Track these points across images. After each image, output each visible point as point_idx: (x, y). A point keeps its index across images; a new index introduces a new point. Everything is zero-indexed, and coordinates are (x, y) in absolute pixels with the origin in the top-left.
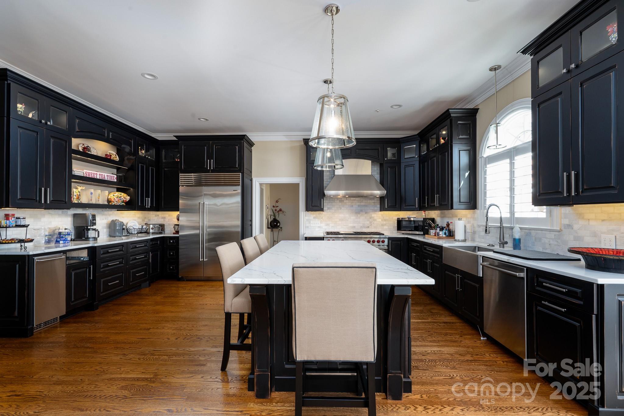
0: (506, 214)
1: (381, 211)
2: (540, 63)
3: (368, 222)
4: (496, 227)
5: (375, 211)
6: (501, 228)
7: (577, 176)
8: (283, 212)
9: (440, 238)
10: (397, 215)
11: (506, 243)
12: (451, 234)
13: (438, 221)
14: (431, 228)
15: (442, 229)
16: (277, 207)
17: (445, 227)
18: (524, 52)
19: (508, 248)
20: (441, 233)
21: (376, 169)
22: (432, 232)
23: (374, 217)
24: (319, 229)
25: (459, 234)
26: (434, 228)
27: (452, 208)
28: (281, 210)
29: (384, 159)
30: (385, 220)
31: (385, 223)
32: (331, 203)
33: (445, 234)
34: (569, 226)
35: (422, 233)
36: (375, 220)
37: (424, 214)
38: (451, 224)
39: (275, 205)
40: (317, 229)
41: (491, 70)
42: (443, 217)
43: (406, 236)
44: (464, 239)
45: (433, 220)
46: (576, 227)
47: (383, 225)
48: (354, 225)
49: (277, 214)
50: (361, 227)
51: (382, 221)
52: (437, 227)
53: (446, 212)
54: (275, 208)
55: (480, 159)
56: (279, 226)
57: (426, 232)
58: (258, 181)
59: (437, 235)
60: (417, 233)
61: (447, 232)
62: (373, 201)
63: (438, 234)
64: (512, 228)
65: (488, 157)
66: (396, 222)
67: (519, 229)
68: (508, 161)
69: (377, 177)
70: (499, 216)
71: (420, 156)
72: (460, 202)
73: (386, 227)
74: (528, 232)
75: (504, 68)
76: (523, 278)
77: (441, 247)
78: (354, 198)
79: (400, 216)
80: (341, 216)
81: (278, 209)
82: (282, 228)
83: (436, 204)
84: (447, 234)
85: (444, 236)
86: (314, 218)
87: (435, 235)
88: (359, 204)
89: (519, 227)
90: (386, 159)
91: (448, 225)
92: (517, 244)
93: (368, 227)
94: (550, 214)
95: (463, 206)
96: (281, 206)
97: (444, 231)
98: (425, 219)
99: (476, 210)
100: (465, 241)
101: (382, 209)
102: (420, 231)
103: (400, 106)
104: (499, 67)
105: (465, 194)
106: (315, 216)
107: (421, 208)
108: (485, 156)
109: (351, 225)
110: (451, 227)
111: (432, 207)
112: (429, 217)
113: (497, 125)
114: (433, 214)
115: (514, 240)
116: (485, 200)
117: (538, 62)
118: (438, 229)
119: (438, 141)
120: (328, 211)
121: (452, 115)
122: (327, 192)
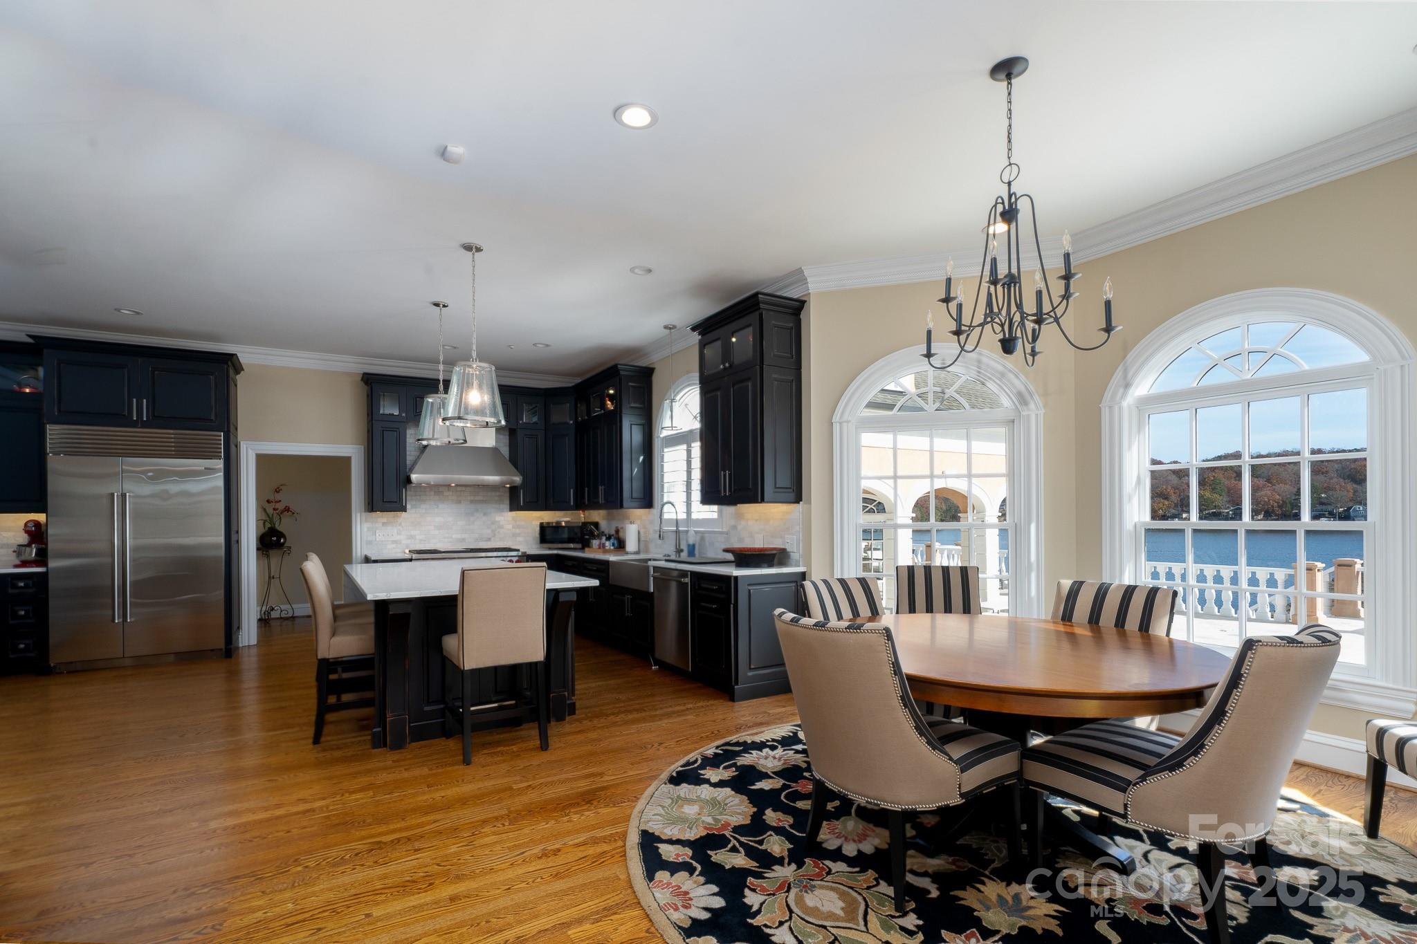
0: (682, 516)
1: (511, 510)
2: (706, 347)
3: (489, 531)
4: (672, 531)
5: (502, 511)
6: (677, 532)
7: (730, 475)
8: (293, 513)
9: (606, 551)
10: (539, 518)
11: (682, 551)
12: (621, 545)
13: (604, 525)
14: (593, 536)
15: (609, 538)
16: (276, 502)
17: (613, 535)
18: (694, 329)
19: (684, 556)
20: (607, 544)
21: (502, 437)
22: (595, 543)
23: (499, 522)
24: (394, 546)
25: (631, 545)
26: (599, 537)
27: (621, 506)
28: (287, 509)
29: (517, 422)
30: (519, 527)
31: (518, 531)
32: (418, 497)
33: (613, 545)
34: (734, 527)
35: (579, 546)
36: (501, 527)
37: (582, 515)
38: (621, 530)
39: (271, 498)
40: (390, 546)
41: (666, 327)
42: (609, 518)
43: (555, 552)
44: (637, 550)
45: (596, 525)
46: (739, 527)
47: (515, 535)
48: (464, 536)
49: (276, 519)
50: (477, 540)
51: (513, 527)
52: (602, 535)
53: (615, 511)
54: (273, 505)
55: (656, 440)
56: (283, 544)
57: (586, 545)
58: (251, 449)
59: (602, 546)
60: (572, 545)
61: (616, 542)
62: (498, 494)
63: (604, 546)
64: (687, 531)
65: (664, 437)
66: (538, 529)
67: (693, 532)
68: (684, 447)
69: (505, 451)
70: (675, 518)
71: (576, 421)
72: (632, 497)
73: (520, 539)
74: (702, 535)
75: (679, 329)
76: (687, 583)
77: (607, 563)
78: (464, 489)
79: (543, 519)
80: (439, 520)
81: (280, 506)
82: (290, 548)
83: (601, 500)
84: (616, 545)
85: (612, 548)
86: (384, 524)
87: (600, 548)
88: (472, 498)
89: (695, 531)
90: (521, 422)
91: (617, 531)
92: (692, 550)
93: (489, 539)
94: (720, 512)
95: (636, 504)
96: (285, 499)
97: (612, 541)
98: (585, 524)
99: (651, 510)
100: (637, 553)
101: (515, 506)
102: (577, 543)
103: (547, 346)
104: (674, 327)
105: (637, 485)
106: (385, 520)
107: (580, 506)
108: (662, 436)
109: (459, 536)
110: (621, 534)
111: (594, 505)
112: (589, 521)
113: (672, 401)
114: (597, 516)
115: (689, 545)
116: (662, 496)
117: (705, 345)
118: (604, 538)
119: (603, 406)
120: (413, 511)
121: (622, 373)
122: (414, 477)
